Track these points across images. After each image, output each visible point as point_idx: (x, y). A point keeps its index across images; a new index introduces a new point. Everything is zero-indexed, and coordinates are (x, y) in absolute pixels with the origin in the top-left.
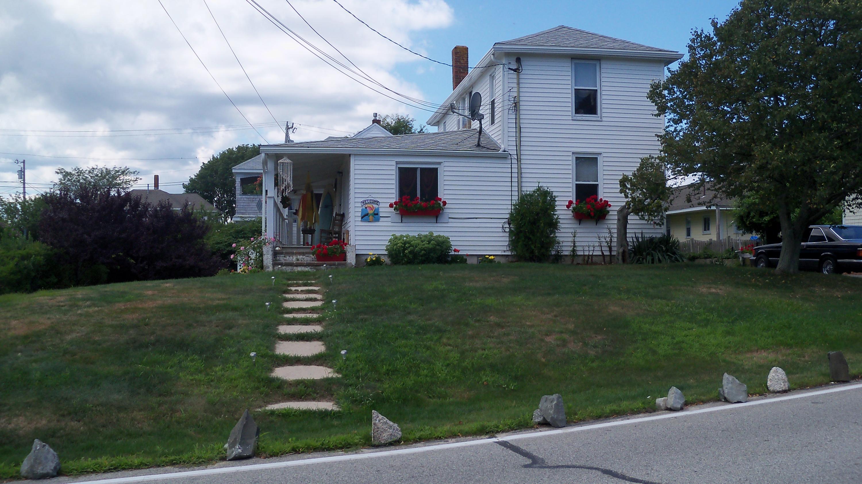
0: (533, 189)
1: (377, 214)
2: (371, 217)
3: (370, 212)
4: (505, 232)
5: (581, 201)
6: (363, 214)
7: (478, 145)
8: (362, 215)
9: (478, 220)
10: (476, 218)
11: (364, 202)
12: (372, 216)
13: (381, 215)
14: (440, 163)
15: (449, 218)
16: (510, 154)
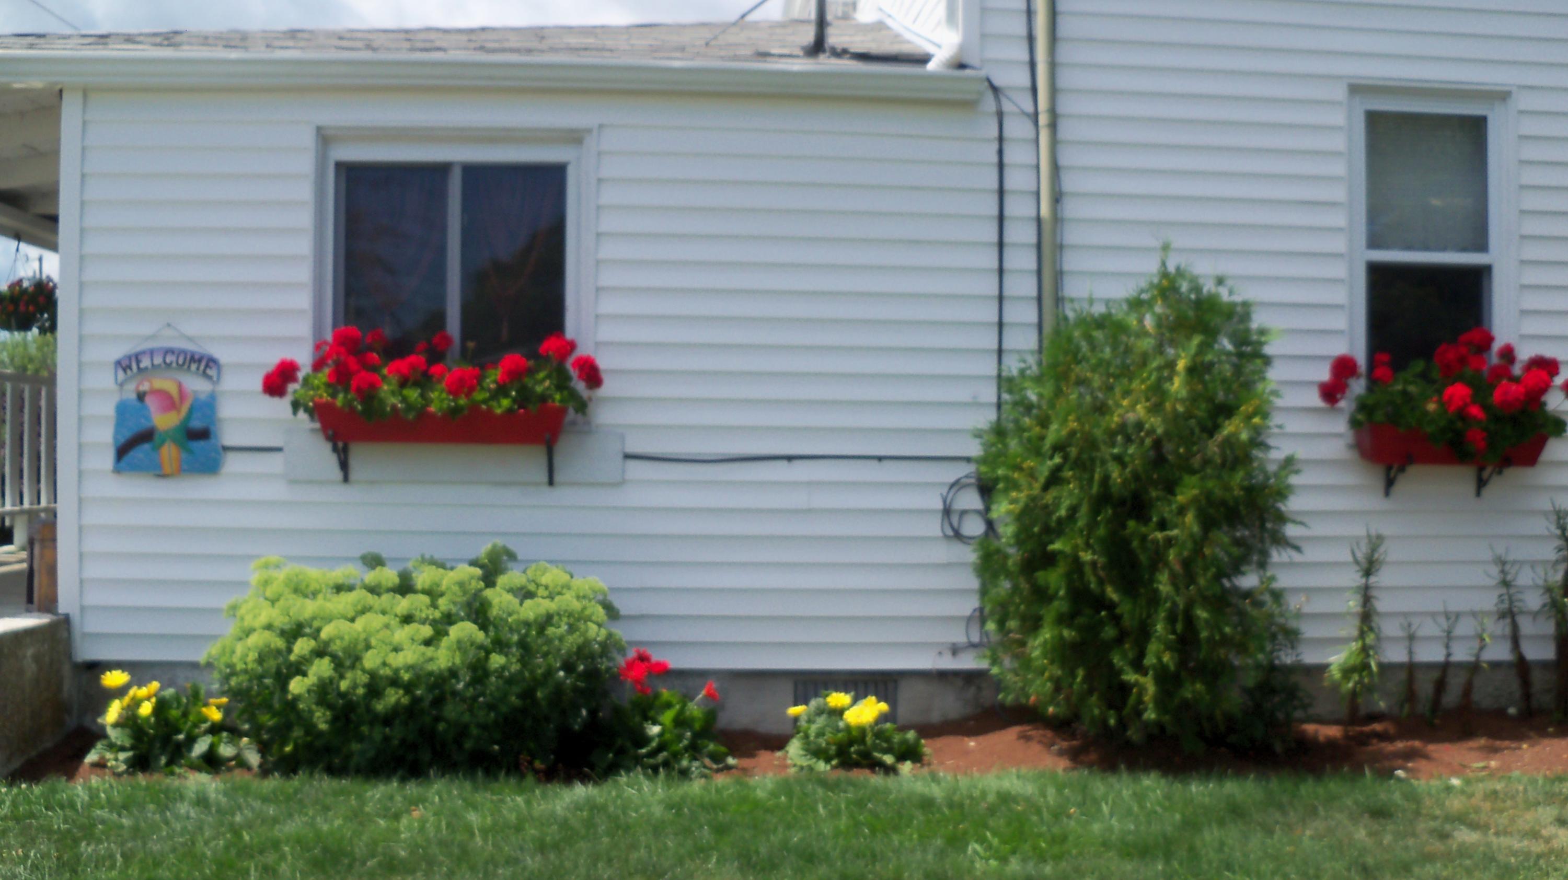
0: (1121, 291)
1: (203, 434)
2: (169, 452)
3: (164, 421)
4: (958, 535)
5: (1398, 365)
6: (127, 434)
7: (818, 47)
8: (122, 440)
9: (799, 471)
10: (790, 458)
11: (124, 365)
12: (175, 441)
13: (229, 436)
14: (575, 137)
15: (628, 456)
16: (995, 89)
